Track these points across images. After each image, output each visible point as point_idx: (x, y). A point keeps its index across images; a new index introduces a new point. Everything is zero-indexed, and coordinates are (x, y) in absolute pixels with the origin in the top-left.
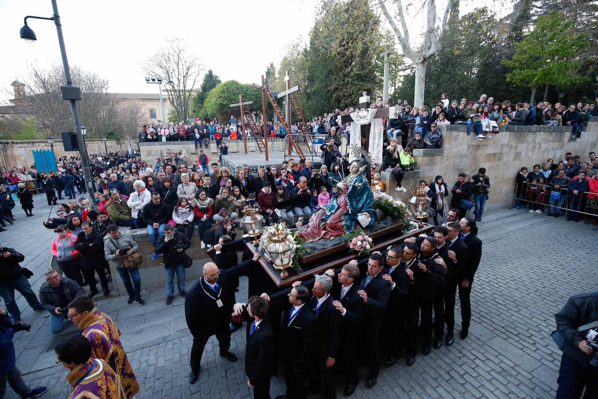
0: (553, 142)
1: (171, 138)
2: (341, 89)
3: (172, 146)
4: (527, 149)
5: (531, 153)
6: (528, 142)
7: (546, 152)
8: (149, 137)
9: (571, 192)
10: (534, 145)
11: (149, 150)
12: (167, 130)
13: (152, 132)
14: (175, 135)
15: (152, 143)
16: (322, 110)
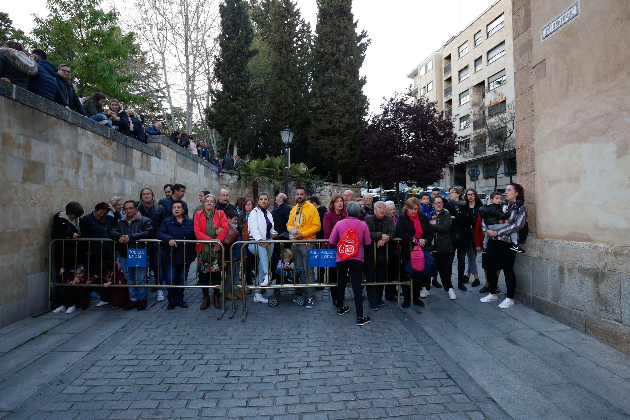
0: (114, 160)
4: (59, 160)
5: (72, 172)
6: (57, 142)
7: (106, 179)
9: (165, 244)
10: (75, 155)
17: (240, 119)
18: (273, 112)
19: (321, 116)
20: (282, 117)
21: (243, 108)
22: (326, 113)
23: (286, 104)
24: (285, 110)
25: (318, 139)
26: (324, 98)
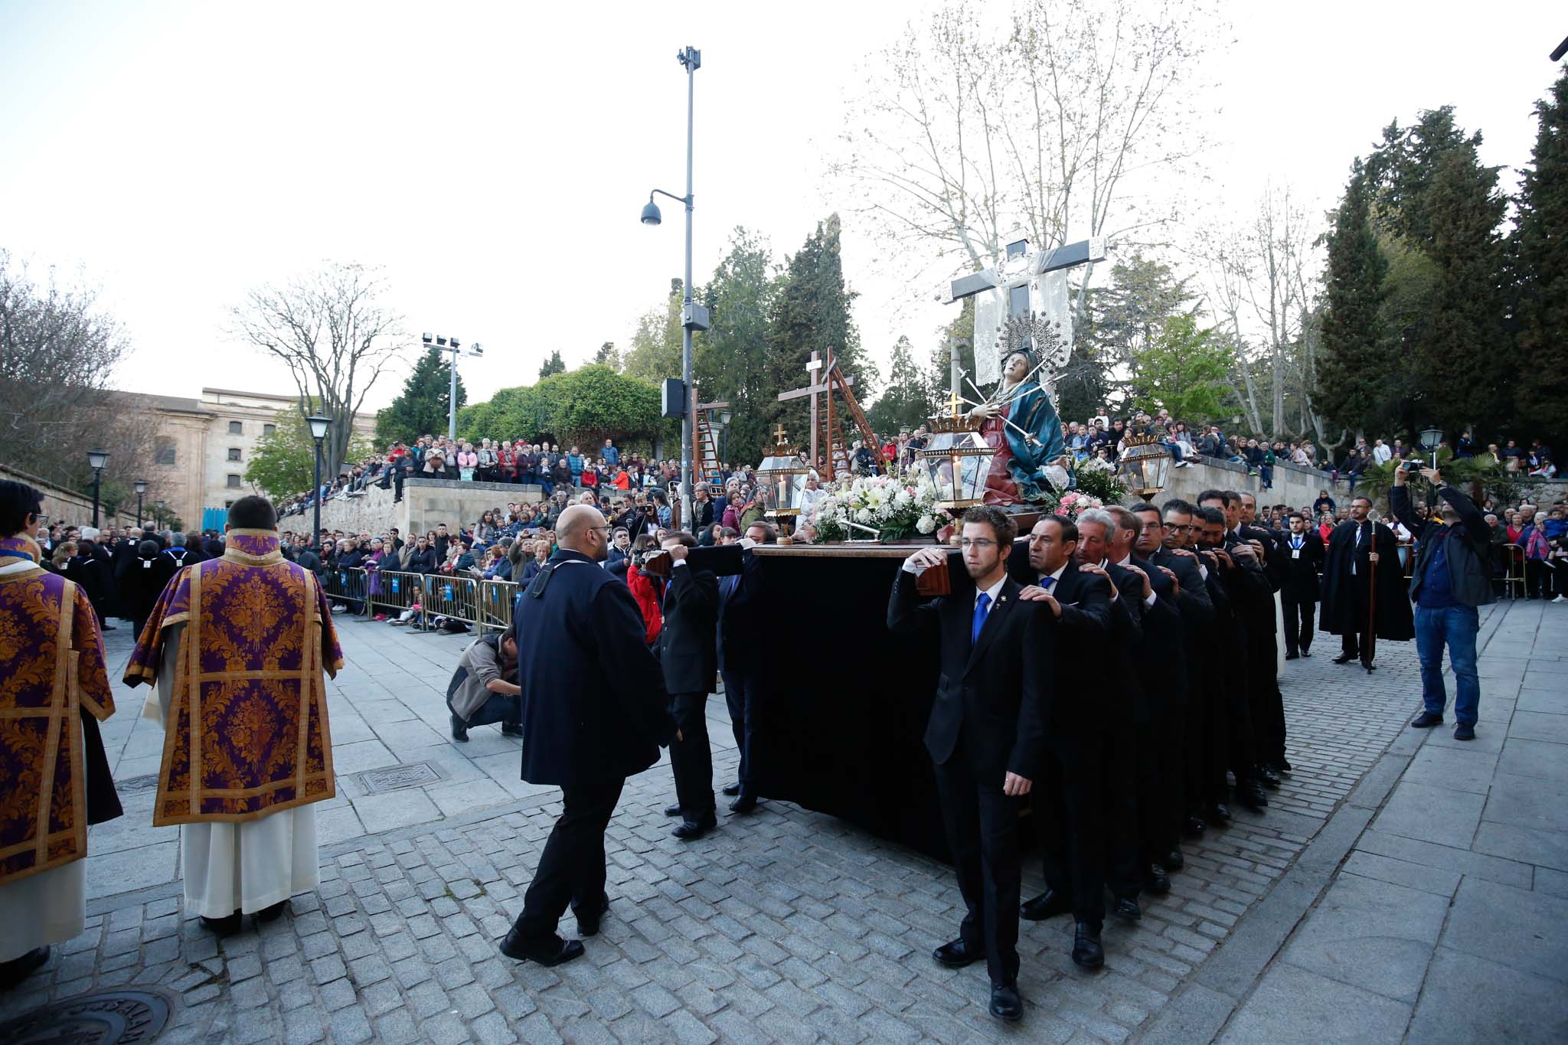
1: (483, 475)
2: (792, 414)
3: (487, 492)
8: (428, 468)
11: (431, 497)
12: (472, 455)
13: (436, 458)
14: (491, 467)
15: (441, 481)
16: (736, 456)
17: (1366, 396)
18: (1434, 367)
19: (1542, 360)
20: (1454, 372)
21: (1371, 379)
22: (1554, 355)
23: (1460, 350)
24: (1459, 360)
25: (1536, 401)
26: (1548, 330)
